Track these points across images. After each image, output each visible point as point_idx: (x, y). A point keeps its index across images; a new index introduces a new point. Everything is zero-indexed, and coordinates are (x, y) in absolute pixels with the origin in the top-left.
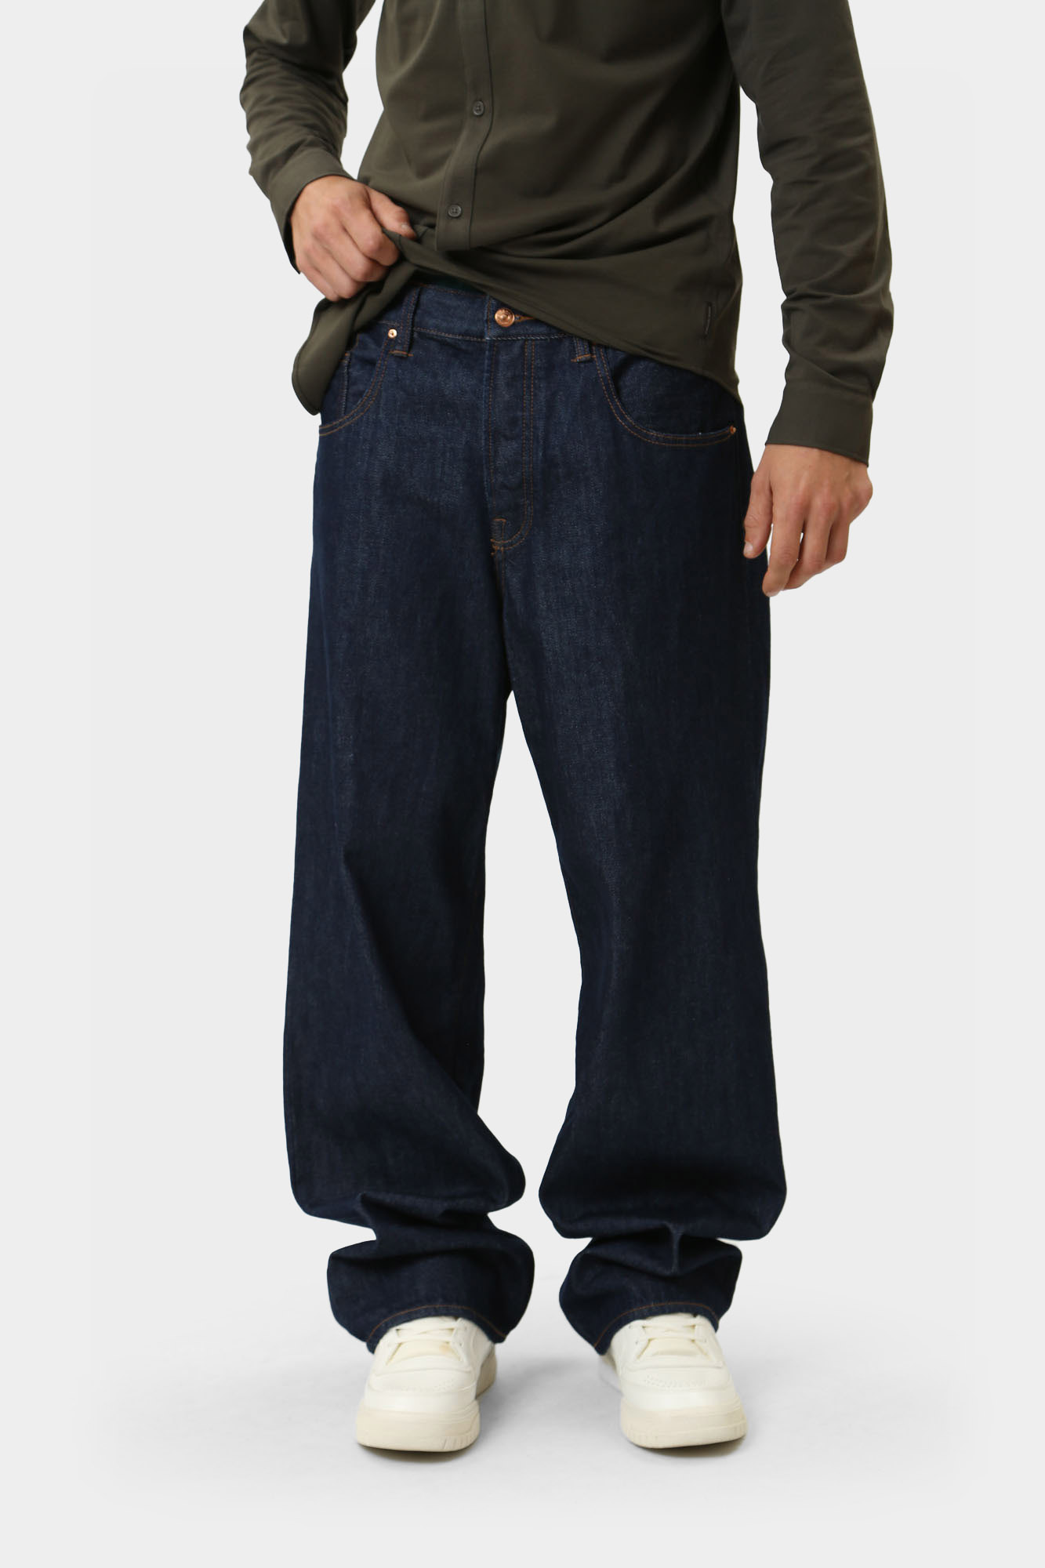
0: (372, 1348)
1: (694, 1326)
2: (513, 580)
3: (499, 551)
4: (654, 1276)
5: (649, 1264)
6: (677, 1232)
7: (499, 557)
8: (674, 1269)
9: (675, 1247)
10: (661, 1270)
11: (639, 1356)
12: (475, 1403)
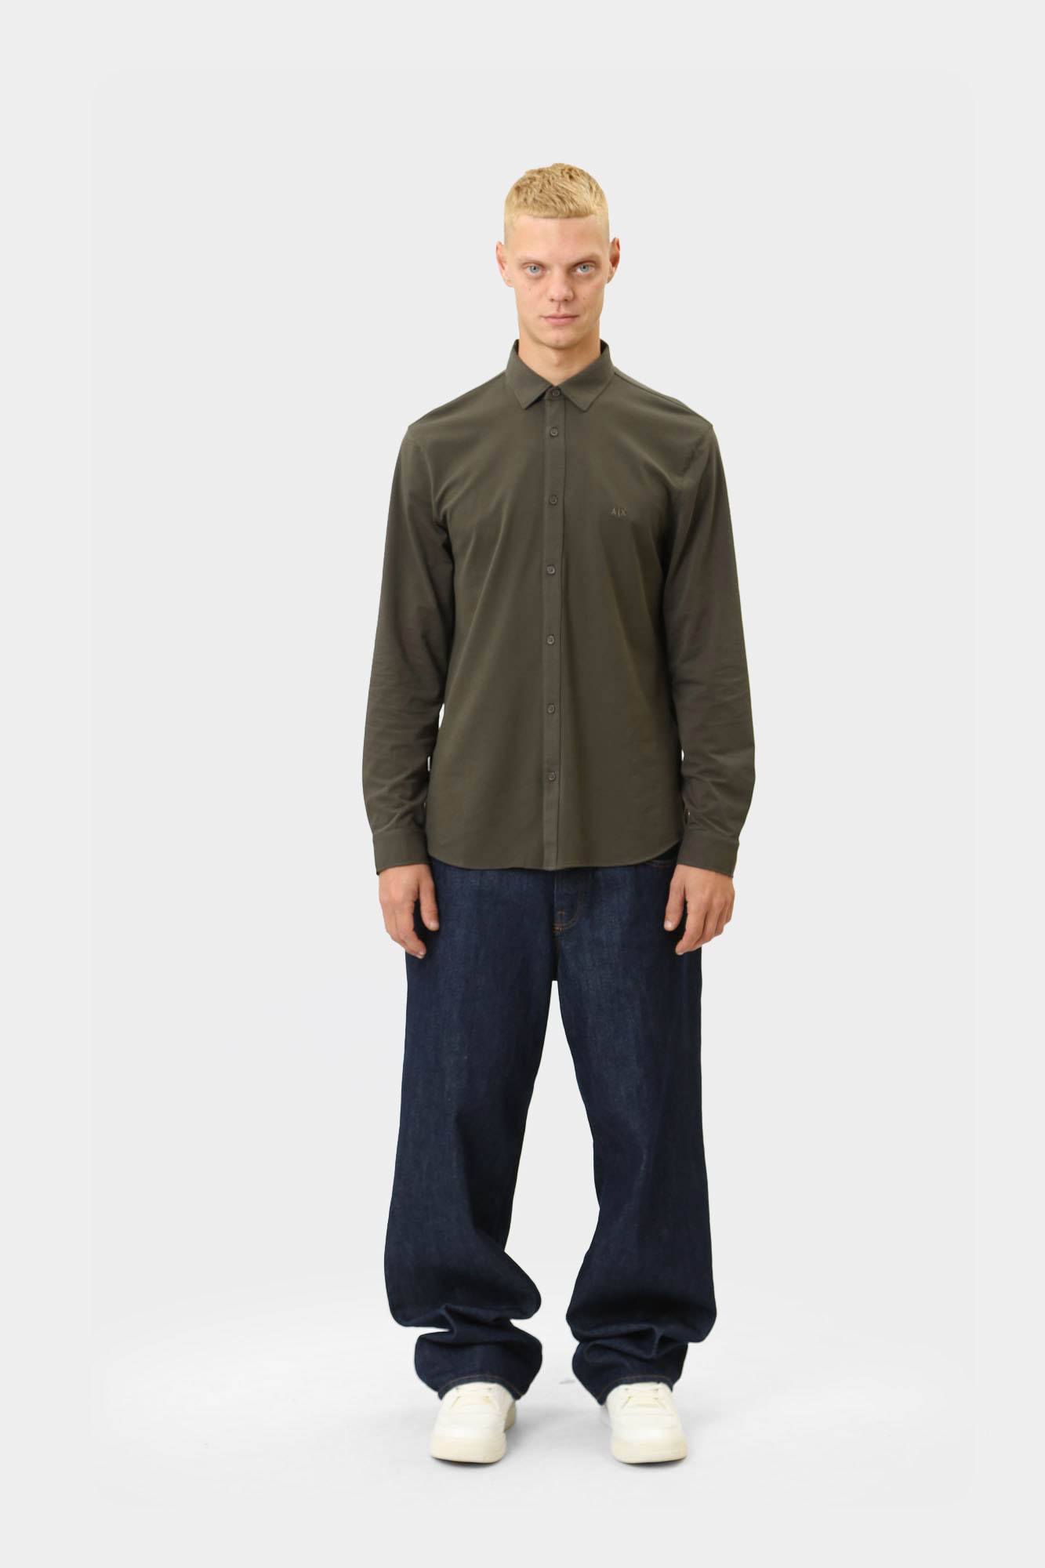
0: (441, 1396)
1: (657, 1390)
2: (566, 946)
3: (559, 930)
4: (639, 1359)
5: (637, 1352)
6: (659, 1332)
7: (557, 934)
8: (653, 1355)
9: (657, 1341)
10: (645, 1356)
11: (623, 1407)
12: (504, 1434)
